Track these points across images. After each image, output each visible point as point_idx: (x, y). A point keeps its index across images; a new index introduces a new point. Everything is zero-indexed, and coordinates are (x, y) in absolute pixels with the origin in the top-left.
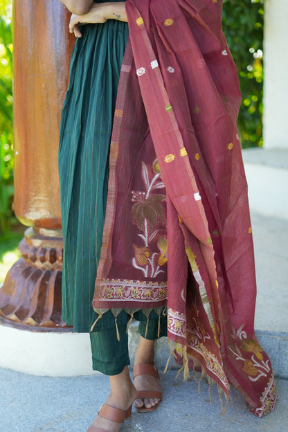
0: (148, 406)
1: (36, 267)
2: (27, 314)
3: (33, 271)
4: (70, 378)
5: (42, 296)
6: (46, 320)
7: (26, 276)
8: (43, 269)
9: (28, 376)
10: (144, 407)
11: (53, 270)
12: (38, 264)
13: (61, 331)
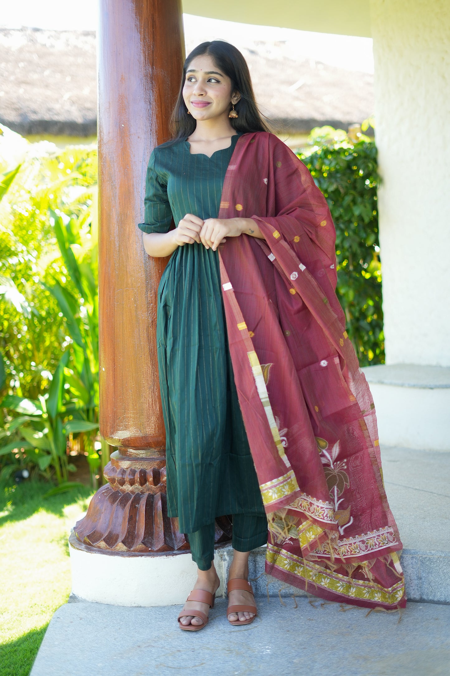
0: (242, 619)
1: (123, 491)
2: (116, 541)
3: (121, 495)
4: (164, 607)
5: (132, 520)
6: (139, 545)
7: (113, 502)
8: (132, 492)
9: (119, 607)
10: (238, 620)
11: (143, 493)
12: (127, 488)
13: (153, 556)
